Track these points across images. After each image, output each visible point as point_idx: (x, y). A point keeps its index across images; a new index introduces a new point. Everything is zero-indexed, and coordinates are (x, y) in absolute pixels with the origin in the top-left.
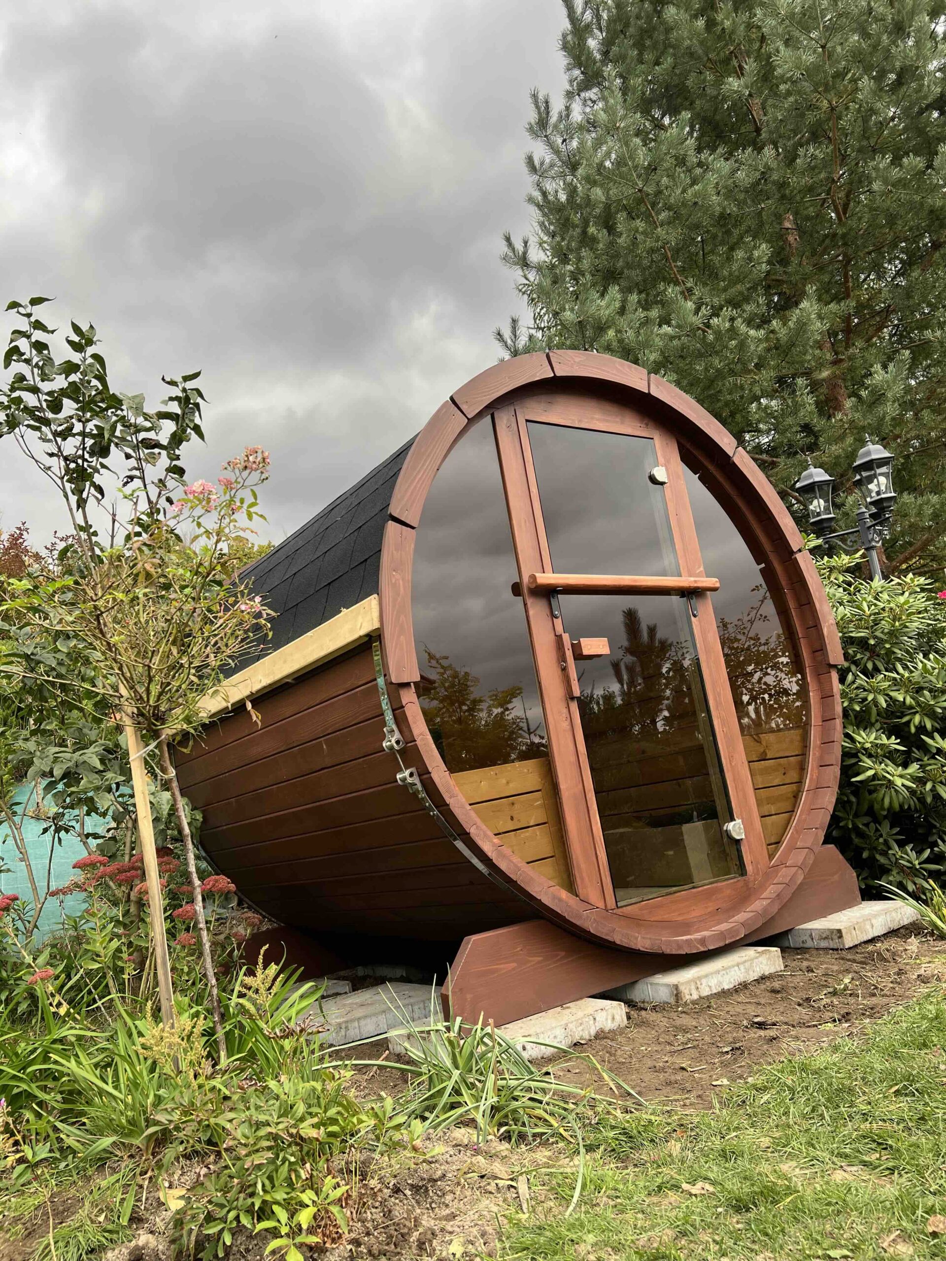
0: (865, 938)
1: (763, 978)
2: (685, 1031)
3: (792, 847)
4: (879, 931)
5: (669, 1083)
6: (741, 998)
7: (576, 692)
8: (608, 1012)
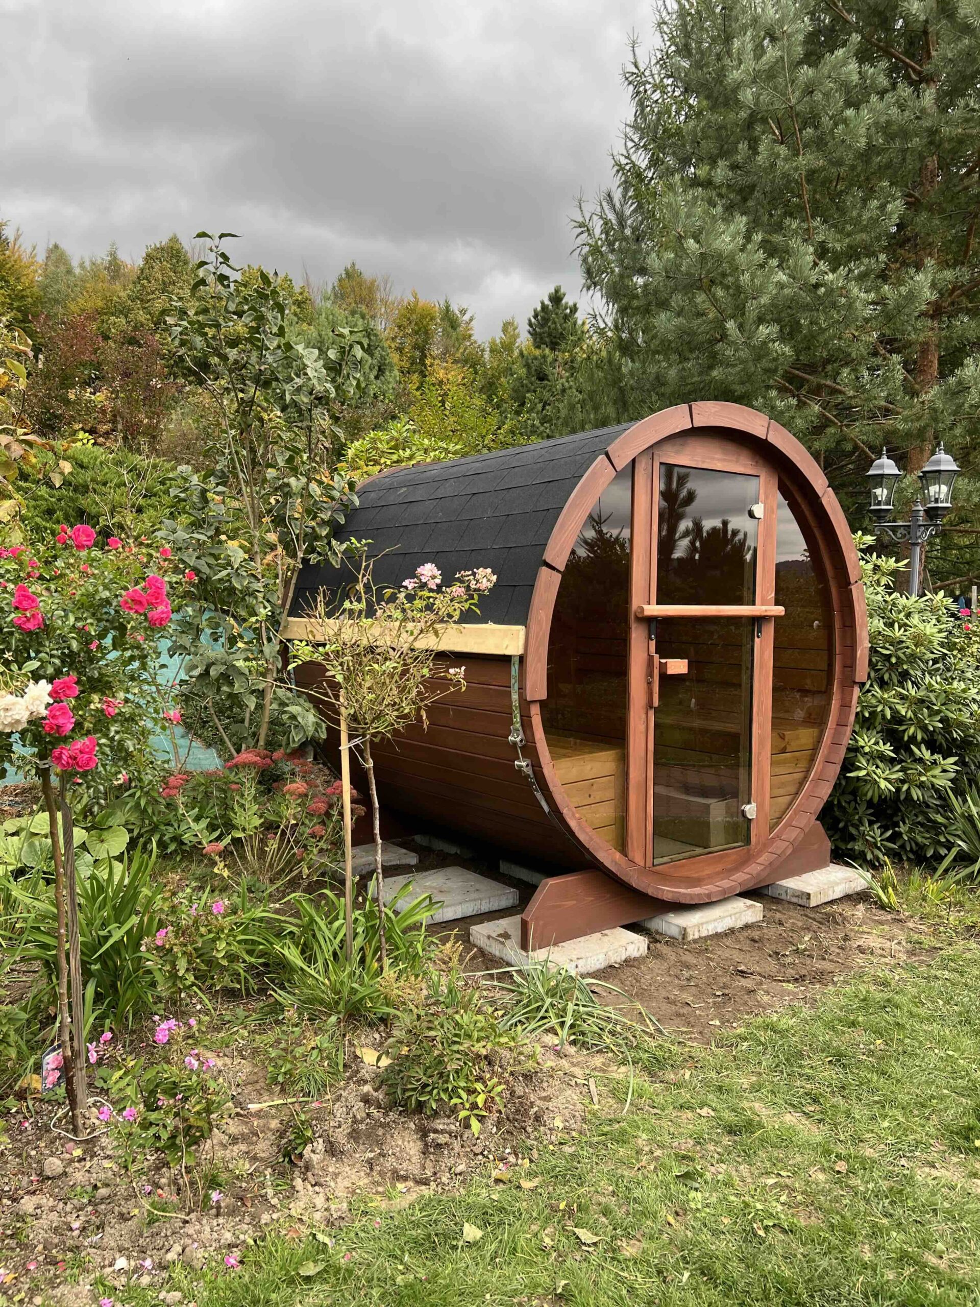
0: (827, 900)
1: (747, 927)
2: (688, 967)
3: (789, 825)
4: (838, 894)
5: (678, 1015)
6: (729, 942)
7: (656, 703)
8: (635, 945)
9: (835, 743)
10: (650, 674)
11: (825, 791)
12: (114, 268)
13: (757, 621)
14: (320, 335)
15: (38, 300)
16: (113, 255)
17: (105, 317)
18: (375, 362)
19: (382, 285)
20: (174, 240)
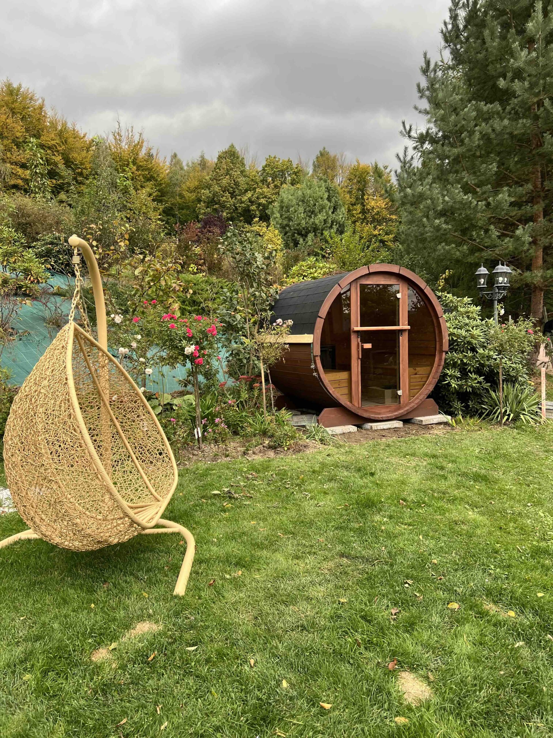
1: (395, 428)
3: (417, 398)
4: (436, 422)
7: (360, 357)
8: (353, 429)
9: (437, 372)
10: (358, 348)
11: (431, 388)
12: (203, 164)
13: (402, 331)
14: (303, 194)
15: (168, 185)
16: (202, 157)
17: (199, 190)
18: (332, 204)
19: (340, 158)
20: (232, 146)
